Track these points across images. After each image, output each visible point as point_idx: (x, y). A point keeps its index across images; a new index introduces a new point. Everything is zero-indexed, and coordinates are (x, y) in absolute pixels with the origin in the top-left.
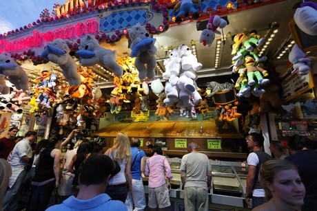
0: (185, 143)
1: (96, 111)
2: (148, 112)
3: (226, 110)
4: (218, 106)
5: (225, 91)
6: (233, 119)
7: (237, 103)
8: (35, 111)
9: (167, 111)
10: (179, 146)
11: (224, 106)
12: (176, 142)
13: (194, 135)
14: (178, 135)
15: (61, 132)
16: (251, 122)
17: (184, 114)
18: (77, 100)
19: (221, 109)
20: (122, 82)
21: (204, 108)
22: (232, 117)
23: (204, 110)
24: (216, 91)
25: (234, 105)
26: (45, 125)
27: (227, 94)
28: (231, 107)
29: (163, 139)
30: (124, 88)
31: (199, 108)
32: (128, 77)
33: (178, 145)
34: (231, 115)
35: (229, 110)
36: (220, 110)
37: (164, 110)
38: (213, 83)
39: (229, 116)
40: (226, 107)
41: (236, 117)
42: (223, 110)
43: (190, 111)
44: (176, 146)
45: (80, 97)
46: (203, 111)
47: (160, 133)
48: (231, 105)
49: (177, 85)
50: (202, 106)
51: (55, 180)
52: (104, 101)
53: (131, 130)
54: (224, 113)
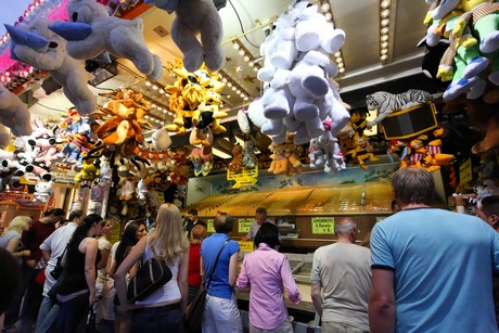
0: (332, 224)
1: (172, 174)
2: (256, 170)
3: (413, 151)
4: (394, 143)
5: (407, 107)
6: (432, 168)
7: (440, 132)
8: (82, 179)
9: (289, 164)
10: (321, 231)
11: (408, 141)
12: (314, 224)
13: (347, 209)
14: (318, 210)
15: (124, 212)
16: (475, 175)
17: (318, 162)
18: (114, 148)
19: (402, 148)
20: (182, 103)
21: (365, 152)
22: (430, 165)
23: (364, 157)
24: (387, 111)
25: (432, 137)
26: (101, 201)
27: (413, 113)
28: (425, 143)
29: (291, 219)
30: (187, 114)
31: (353, 153)
32: (191, 91)
33: (317, 229)
34: (428, 159)
35: (422, 150)
36: (400, 152)
37: (284, 163)
38: (378, 96)
39: (422, 162)
40: (414, 143)
41: (439, 162)
42: (406, 151)
43: (330, 157)
44: (314, 232)
45: (117, 142)
46: (360, 158)
47: (285, 207)
48: (425, 137)
49: (285, 87)
50: (359, 149)
51: (89, 294)
52: (183, 156)
53: (236, 205)
54: (408, 156)
